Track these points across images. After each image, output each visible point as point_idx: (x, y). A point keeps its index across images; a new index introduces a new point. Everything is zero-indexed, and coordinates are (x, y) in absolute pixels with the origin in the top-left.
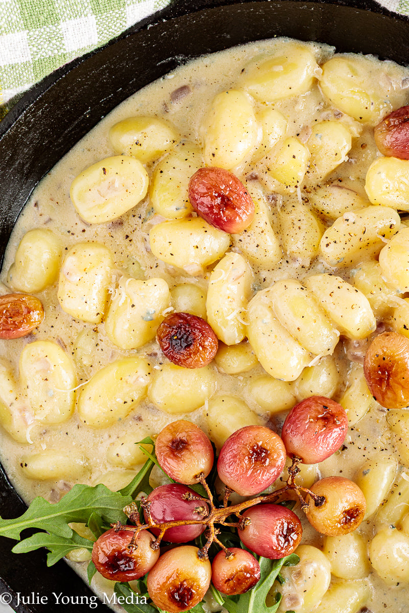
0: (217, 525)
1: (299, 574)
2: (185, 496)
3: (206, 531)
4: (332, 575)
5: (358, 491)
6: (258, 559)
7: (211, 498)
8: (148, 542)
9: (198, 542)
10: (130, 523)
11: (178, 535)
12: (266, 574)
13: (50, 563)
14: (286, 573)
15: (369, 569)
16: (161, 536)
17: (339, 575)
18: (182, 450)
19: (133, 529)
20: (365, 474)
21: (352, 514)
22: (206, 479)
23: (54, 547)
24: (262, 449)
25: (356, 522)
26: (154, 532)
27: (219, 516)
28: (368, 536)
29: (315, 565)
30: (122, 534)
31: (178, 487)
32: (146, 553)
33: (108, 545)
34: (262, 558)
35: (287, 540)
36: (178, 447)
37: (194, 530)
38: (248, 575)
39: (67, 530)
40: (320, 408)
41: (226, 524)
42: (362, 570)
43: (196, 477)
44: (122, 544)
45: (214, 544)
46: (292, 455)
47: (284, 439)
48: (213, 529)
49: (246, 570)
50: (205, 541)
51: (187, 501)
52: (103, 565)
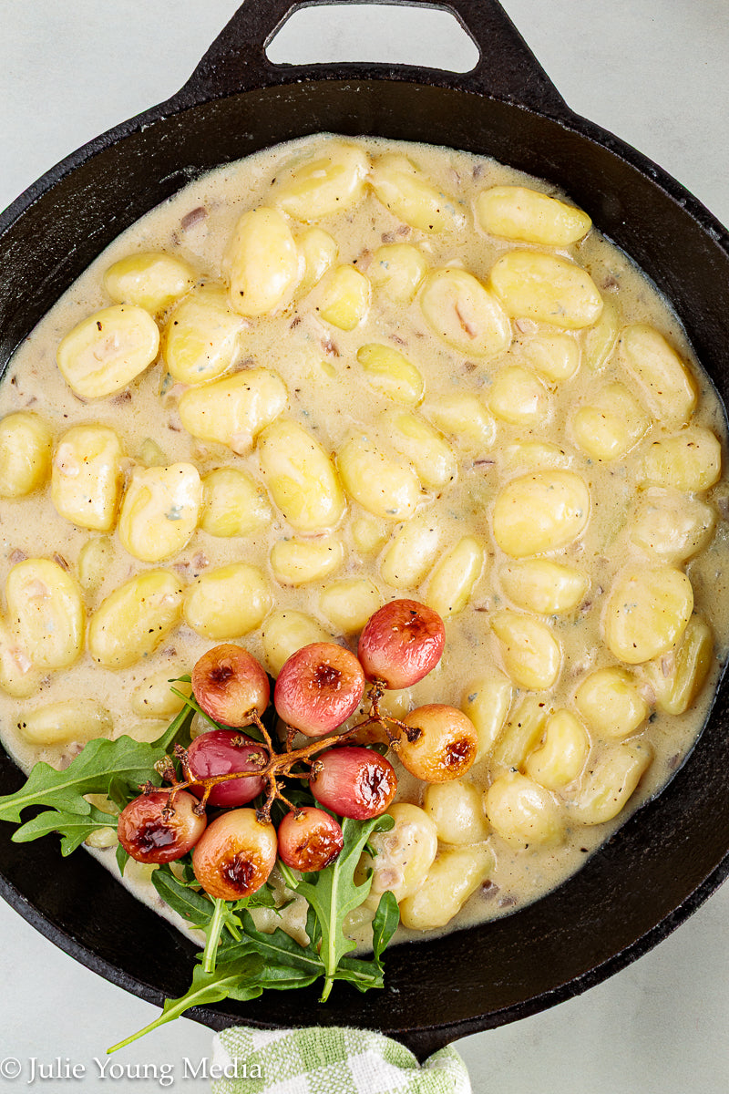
0: (279, 778)
1: (395, 842)
2: (235, 741)
3: (265, 788)
4: (439, 840)
5: (464, 719)
6: (340, 822)
7: (269, 741)
8: (189, 806)
9: (255, 802)
10: (166, 783)
11: (231, 794)
12: (351, 842)
13: (66, 851)
14: (377, 842)
15: (487, 827)
16: (206, 795)
17: (447, 839)
18: (225, 681)
19: (168, 790)
20: (471, 700)
21: (460, 749)
22: (262, 719)
23: (66, 828)
24: (331, 670)
25: (465, 762)
26: (195, 791)
27: (280, 765)
28: (481, 786)
29: (414, 828)
30: (155, 798)
31: (225, 733)
32: (187, 821)
33: (138, 814)
34: (346, 820)
35: (374, 789)
36: (220, 677)
37: (250, 784)
38: (327, 842)
39: (83, 804)
40: (407, 615)
41: (291, 776)
42: (478, 830)
43: (246, 714)
44: (156, 810)
45: (277, 800)
46: (371, 678)
47: (361, 659)
48: (274, 781)
49: (325, 834)
50: (265, 800)
51: (237, 748)
52: (132, 842)
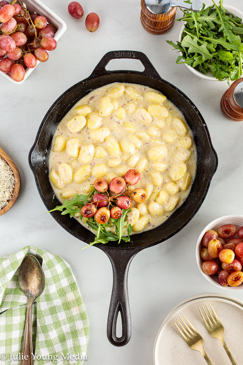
0: (111, 201)
1: (132, 214)
2: (102, 195)
3: (108, 204)
4: (140, 215)
5: (144, 191)
6: (122, 210)
7: (109, 195)
8: (94, 207)
9: (106, 206)
10: (90, 202)
11: (102, 204)
12: (124, 214)
13: (71, 217)
14: (128, 215)
15: (149, 212)
16: (97, 204)
17: (141, 214)
18: (100, 184)
19: (90, 203)
20: (145, 188)
21: (143, 196)
22: (107, 191)
23: (71, 212)
24: (119, 181)
25: (144, 199)
26: (95, 204)
27: (110, 199)
28: (148, 204)
29: (135, 211)
30: (88, 205)
31: (100, 193)
32: (94, 209)
33: (84, 209)
34: (123, 209)
35: (128, 203)
36: (99, 183)
37: (105, 202)
38: (119, 213)
39: (74, 208)
40: (133, 172)
41: (113, 201)
42: (147, 212)
43: (104, 190)
44: (88, 207)
45: (110, 205)
46: (127, 183)
47: (125, 180)
48: (110, 202)
49: (119, 211)
50: (108, 205)
51: (103, 196)
52: (84, 213)
